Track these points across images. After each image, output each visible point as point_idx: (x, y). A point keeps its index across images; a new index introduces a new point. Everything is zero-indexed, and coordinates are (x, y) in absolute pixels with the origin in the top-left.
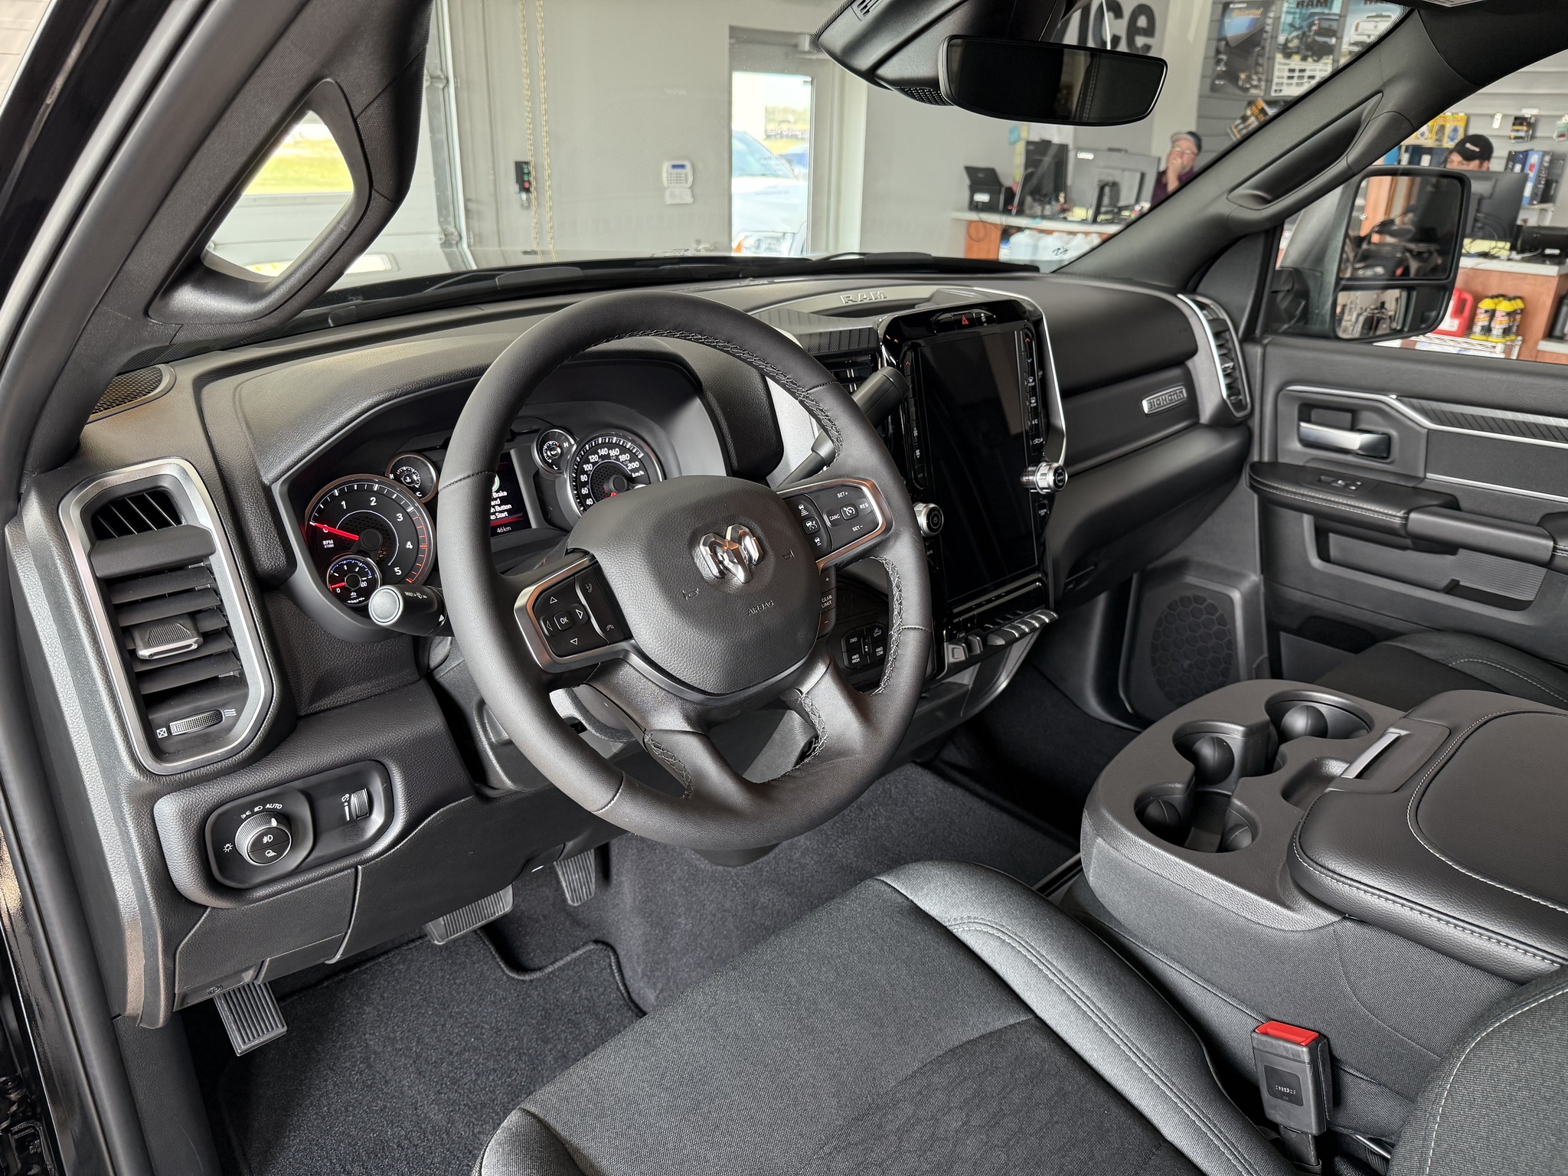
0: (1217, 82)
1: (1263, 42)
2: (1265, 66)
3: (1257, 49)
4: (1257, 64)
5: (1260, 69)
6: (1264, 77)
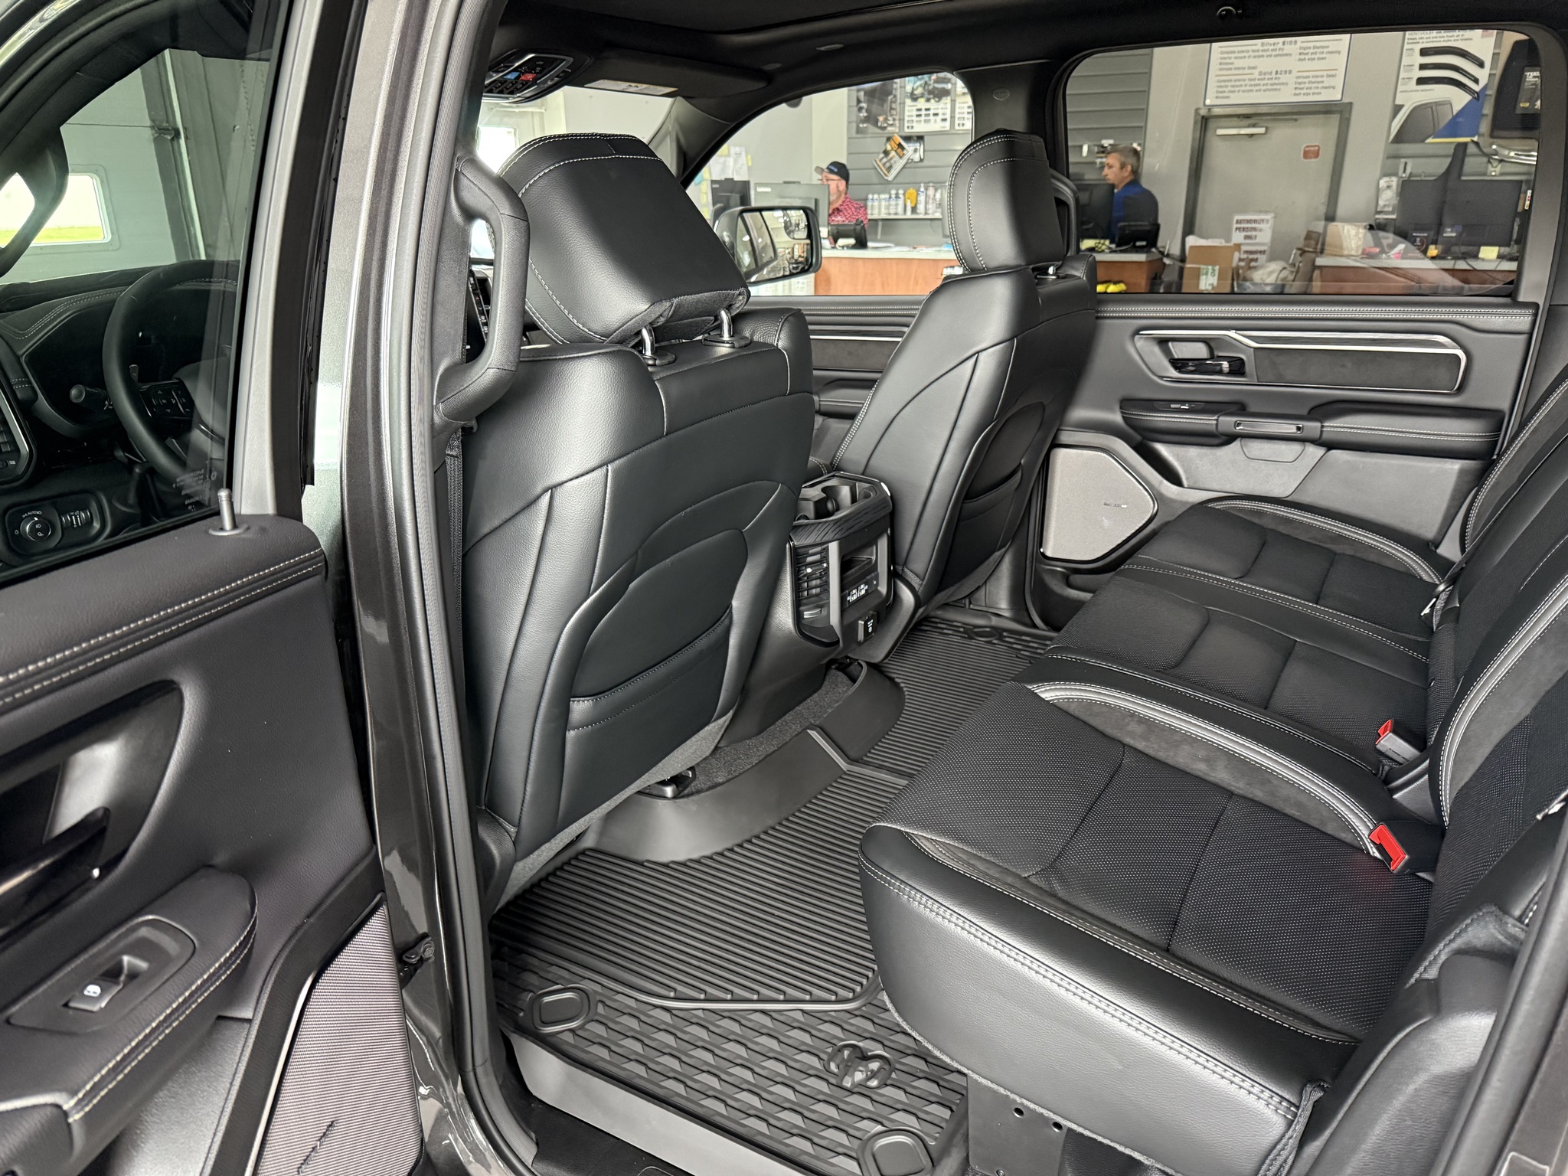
0: (861, 126)
1: (894, 91)
2: (898, 110)
3: (890, 97)
4: (891, 109)
5: (894, 112)
6: (897, 117)
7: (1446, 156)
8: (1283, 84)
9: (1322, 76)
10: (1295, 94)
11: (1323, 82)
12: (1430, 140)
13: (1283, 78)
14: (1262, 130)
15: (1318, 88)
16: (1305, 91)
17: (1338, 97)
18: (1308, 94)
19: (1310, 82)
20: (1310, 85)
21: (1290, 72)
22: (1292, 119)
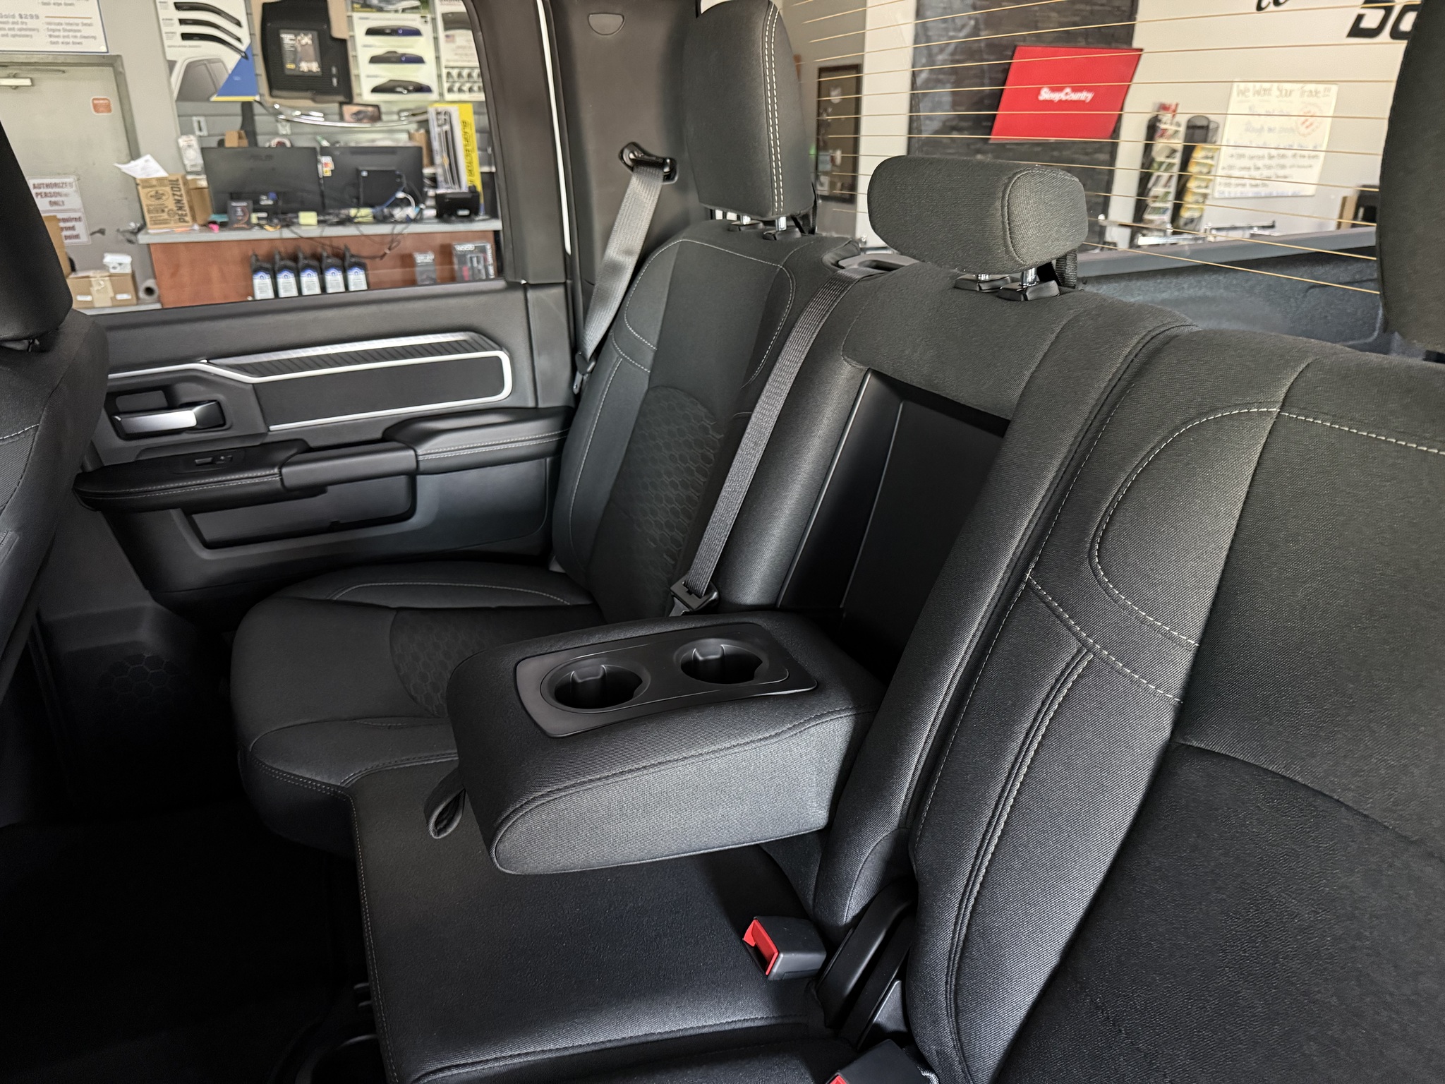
7: (236, 115)
8: (34, 30)
9: (77, 25)
10: (52, 43)
11: (79, 31)
12: (214, 98)
13: (31, 23)
14: (27, 82)
15: (76, 37)
16: (61, 40)
17: (104, 49)
18: (68, 43)
19: (65, 30)
20: (66, 34)
21: (37, 17)
22: (59, 71)
